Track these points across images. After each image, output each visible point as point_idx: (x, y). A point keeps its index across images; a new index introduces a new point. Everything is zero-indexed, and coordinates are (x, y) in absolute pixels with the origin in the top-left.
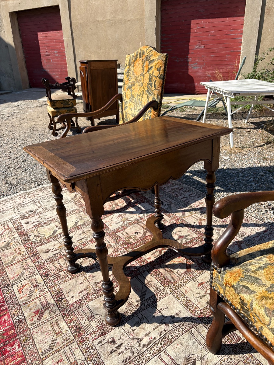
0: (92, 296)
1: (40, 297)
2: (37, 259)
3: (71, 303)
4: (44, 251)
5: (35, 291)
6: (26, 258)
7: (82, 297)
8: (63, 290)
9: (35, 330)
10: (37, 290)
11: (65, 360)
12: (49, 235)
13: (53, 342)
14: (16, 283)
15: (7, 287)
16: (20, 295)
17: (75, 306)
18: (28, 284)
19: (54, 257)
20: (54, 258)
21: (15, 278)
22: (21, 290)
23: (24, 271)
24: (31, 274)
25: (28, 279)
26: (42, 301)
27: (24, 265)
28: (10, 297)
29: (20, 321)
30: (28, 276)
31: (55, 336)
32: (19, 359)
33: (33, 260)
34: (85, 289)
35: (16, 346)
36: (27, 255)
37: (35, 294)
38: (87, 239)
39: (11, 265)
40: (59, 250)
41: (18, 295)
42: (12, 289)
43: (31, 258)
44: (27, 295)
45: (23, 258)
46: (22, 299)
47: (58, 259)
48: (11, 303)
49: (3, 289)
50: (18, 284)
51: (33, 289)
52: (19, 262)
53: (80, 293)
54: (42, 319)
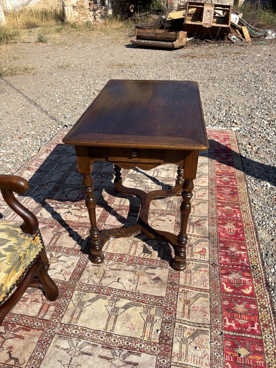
0: (159, 212)
1: (192, 234)
2: (174, 276)
3: (174, 218)
4: (160, 283)
5: (193, 243)
6: (184, 287)
7: (165, 216)
8: (173, 228)
9: (205, 215)
10: (191, 243)
11: (196, 195)
12: (138, 308)
13: (198, 204)
14: (205, 262)
15: (214, 263)
16: (205, 248)
17: (174, 213)
18: (196, 253)
19: (157, 266)
20: (158, 264)
21: (203, 269)
22: (203, 251)
23: (193, 271)
24: (188, 263)
25: (193, 258)
26: (192, 229)
27: (189, 280)
28: (214, 252)
29: (213, 226)
30: (191, 262)
31: (195, 206)
32: (220, 208)
33: (178, 278)
34: (159, 220)
35: (219, 215)
36: (180, 290)
37: (194, 241)
38: (112, 265)
39: (201, 290)
40: (146, 271)
41: (207, 248)
42: (210, 259)
43: (177, 283)
44: (200, 244)
45: (186, 289)
46: (205, 243)
47: (155, 261)
48: (215, 246)
49: (218, 264)
50: (203, 260)
51: (194, 245)
52: (192, 289)
53: (164, 220)
54: (198, 220)
